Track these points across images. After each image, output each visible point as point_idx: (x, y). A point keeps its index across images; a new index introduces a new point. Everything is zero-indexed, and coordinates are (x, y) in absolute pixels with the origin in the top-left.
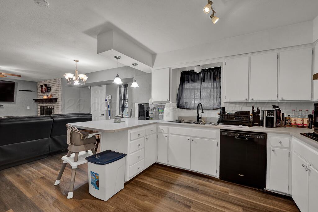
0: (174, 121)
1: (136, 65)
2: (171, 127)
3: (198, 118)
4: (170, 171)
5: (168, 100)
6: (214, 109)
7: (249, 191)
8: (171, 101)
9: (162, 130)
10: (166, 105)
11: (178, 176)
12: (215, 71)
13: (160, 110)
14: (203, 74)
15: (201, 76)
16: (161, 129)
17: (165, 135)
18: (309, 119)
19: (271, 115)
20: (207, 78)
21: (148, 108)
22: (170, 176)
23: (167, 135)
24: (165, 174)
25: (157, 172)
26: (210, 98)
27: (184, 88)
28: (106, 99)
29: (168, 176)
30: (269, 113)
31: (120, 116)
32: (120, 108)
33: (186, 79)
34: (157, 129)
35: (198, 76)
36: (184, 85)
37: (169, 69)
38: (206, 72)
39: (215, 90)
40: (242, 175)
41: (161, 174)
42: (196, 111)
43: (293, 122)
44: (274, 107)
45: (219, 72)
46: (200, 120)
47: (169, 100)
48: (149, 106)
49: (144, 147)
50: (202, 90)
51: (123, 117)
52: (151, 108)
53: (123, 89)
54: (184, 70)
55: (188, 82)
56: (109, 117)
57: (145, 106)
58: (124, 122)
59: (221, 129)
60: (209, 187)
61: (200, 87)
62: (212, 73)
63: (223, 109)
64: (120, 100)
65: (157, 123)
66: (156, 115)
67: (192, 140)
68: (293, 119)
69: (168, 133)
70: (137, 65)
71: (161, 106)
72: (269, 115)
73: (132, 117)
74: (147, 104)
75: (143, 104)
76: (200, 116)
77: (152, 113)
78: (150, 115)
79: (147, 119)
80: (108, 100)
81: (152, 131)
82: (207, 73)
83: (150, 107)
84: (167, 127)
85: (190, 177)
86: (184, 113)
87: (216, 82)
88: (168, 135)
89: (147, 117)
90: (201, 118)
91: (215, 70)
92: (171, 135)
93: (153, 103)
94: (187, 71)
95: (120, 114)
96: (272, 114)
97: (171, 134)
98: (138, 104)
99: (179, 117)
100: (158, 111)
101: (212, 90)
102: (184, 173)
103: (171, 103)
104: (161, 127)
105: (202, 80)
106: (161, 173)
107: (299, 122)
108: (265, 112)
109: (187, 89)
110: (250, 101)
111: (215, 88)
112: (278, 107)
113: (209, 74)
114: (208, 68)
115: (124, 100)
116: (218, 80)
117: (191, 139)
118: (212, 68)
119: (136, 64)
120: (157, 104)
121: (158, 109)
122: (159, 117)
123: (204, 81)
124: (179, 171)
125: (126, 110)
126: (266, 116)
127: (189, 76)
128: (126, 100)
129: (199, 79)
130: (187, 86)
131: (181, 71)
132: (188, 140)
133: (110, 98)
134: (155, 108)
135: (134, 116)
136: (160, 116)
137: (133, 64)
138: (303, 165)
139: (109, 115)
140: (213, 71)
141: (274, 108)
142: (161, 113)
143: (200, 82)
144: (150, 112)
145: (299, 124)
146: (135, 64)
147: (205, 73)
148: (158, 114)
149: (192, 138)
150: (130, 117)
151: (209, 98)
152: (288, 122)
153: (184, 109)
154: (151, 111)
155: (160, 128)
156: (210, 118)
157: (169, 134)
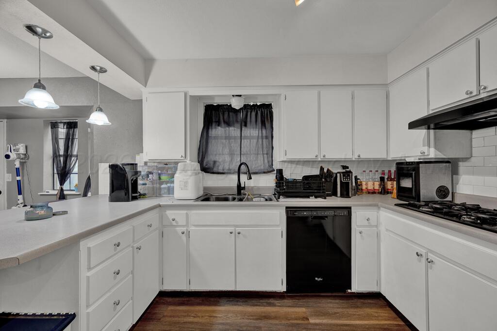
0: (197, 199)
1: (103, 71)
2: (193, 213)
3: (240, 188)
4: (192, 305)
5: (182, 157)
6: (264, 173)
7: (331, 303)
8: (189, 159)
9: (174, 220)
10: (180, 166)
11: (214, 311)
12: (263, 110)
13: (164, 178)
14: (244, 113)
15: (241, 115)
16: (171, 218)
17: (180, 230)
18: (381, 183)
19: (348, 179)
20: (251, 121)
21: (137, 173)
22: (196, 320)
23: (184, 229)
24: (185, 316)
25: (164, 316)
26: (258, 154)
27: (210, 135)
28: (9, 153)
29: (191, 319)
30: (345, 176)
31: (55, 192)
32: (56, 176)
33: (214, 120)
34: (161, 218)
35: (237, 115)
36: (210, 130)
37: (183, 93)
38: (249, 111)
39: (264, 140)
40: (320, 279)
41: (176, 319)
42: (235, 177)
43: (364, 187)
44: (344, 167)
45: (270, 112)
46: (242, 191)
47: (184, 156)
48: (139, 169)
49: (132, 273)
50: (242, 140)
51: (62, 196)
52: (142, 173)
53: (62, 131)
54: (210, 102)
55: (219, 125)
56: (20, 197)
57: (127, 169)
58: (65, 213)
59: (287, 208)
60: (275, 318)
61: (239, 135)
62: (259, 113)
63: (280, 172)
64: (56, 155)
65: (160, 206)
66: (153, 188)
67: (239, 233)
68: (364, 183)
69: (187, 225)
70: (106, 71)
71: (167, 168)
72: (345, 179)
73: (89, 194)
74: (132, 164)
75: (123, 164)
76: (242, 185)
77: (146, 184)
78: (140, 188)
79: (135, 198)
80: (13, 156)
81: (150, 226)
82: (251, 112)
83: (140, 172)
84: (185, 212)
85: (235, 305)
86: (213, 181)
87: (265, 128)
88: (187, 229)
89: (133, 195)
90: (244, 188)
91: (264, 108)
92: (193, 228)
93: (146, 163)
94: (215, 105)
95: (54, 189)
96: (349, 177)
97: (194, 225)
98: (107, 165)
99: (205, 189)
100: (160, 178)
101: (260, 140)
102: (223, 301)
103: (188, 161)
104: (171, 214)
105: (243, 124)
106: (174, 317)
107: (370, 187)
108: (338, 175)
109: (216, 138)
110: (319, 159)
111: (264, 137)
112: (348, 168)
113: (254, 114)
114: (252, 104)
115: (67, 156)
116: (268, 125)
117: (237, 232)
118: (258, 104)
119: (101, 68)
120: (156, 164)
121: (159, 174)
122: (162, 192)
123: (246, 125)
124: (211, 297)
125: (74, 179)
126: (341, 181)
127: (219, 114)
128: (71, 156)
129: (237, 121)
130: (218, 131)
131: (204, 103)
132: (231, 233)
133: (22, 150)
134: (151, 173)
135: (96, 193)
136: (165, 188)
137: (93, 68)
138: (417, 253)
139: (20, 193)
140: (260, 110)
141: (343, 169)
142: (167, 182)
143: (239, 125)
144: (140, 182)
145: (370, 190)
146: (98, 68)
147: (247, 112)
148: (158, 185)
149: (238, 230)
150: (85, 195)
151: (255, 154)
152: (360, 187)
153: (213, 173)
154: (143, 179)
155: (168, 215)
156: (259, 188)
157: (188, 227)
